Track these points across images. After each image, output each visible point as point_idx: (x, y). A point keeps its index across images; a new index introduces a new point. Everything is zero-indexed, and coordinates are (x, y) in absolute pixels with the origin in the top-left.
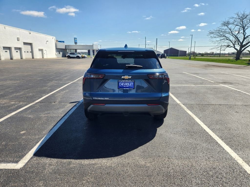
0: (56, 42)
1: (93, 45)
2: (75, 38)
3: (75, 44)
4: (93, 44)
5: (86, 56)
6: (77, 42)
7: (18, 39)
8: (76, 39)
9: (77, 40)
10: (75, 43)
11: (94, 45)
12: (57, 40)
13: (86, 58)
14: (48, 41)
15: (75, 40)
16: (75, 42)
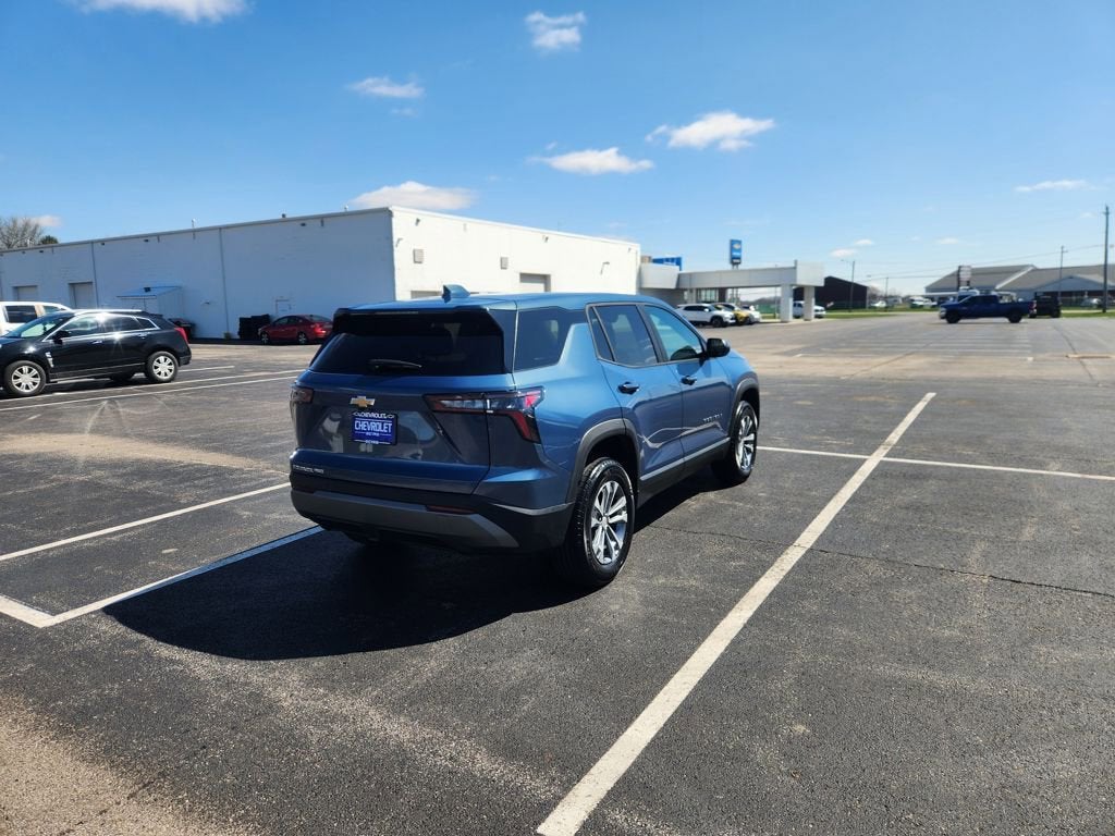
0: (643, 265)
1: (795, 268)
2: (733, 242)
3: (729, 267)
4: (796, 262)
5: (756, 315)
6: (739, 258)
7: (504, 265)
8: (736, 246)
9: (739, 250)
10: (734, 264)
11: (799, 267)
12: (650, 258)
13: (758, 322)
14: (607, 263)
15: (732, 249)
16: (733, 258)
